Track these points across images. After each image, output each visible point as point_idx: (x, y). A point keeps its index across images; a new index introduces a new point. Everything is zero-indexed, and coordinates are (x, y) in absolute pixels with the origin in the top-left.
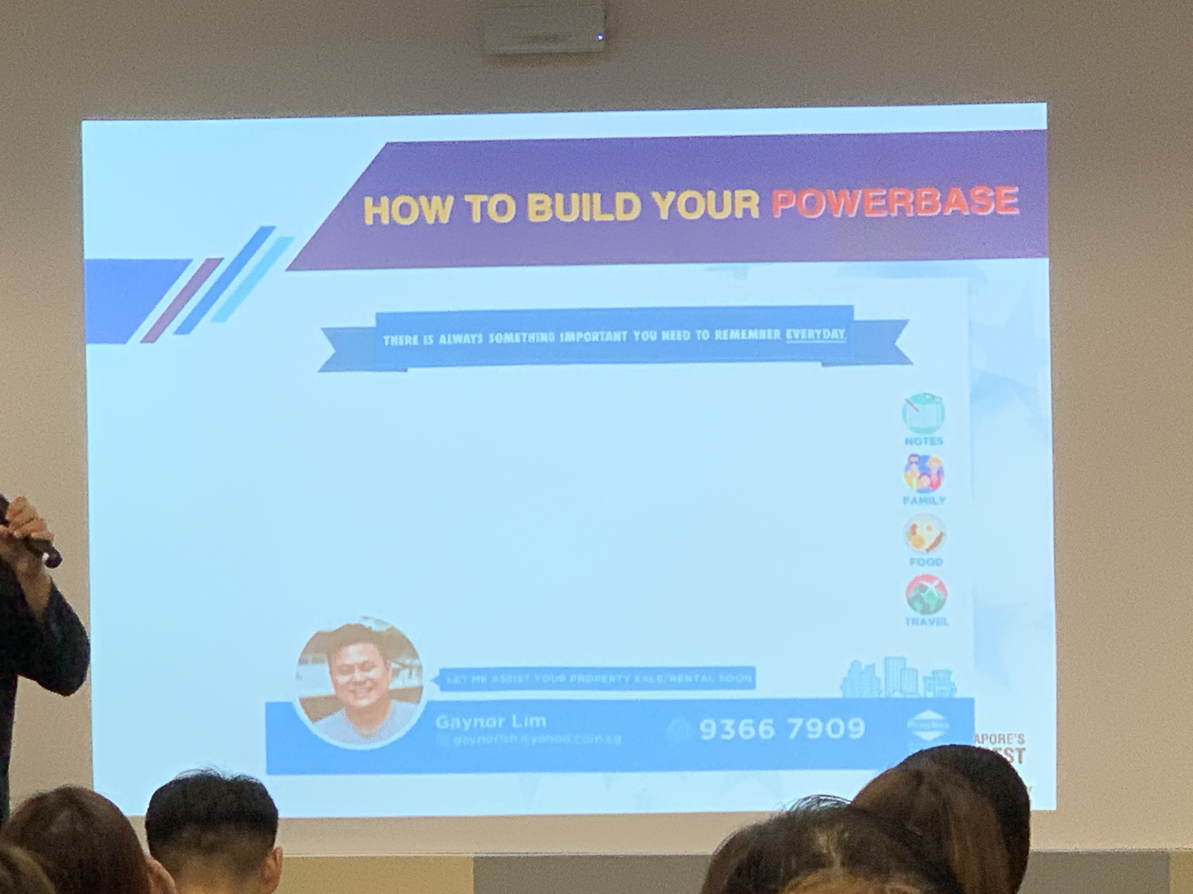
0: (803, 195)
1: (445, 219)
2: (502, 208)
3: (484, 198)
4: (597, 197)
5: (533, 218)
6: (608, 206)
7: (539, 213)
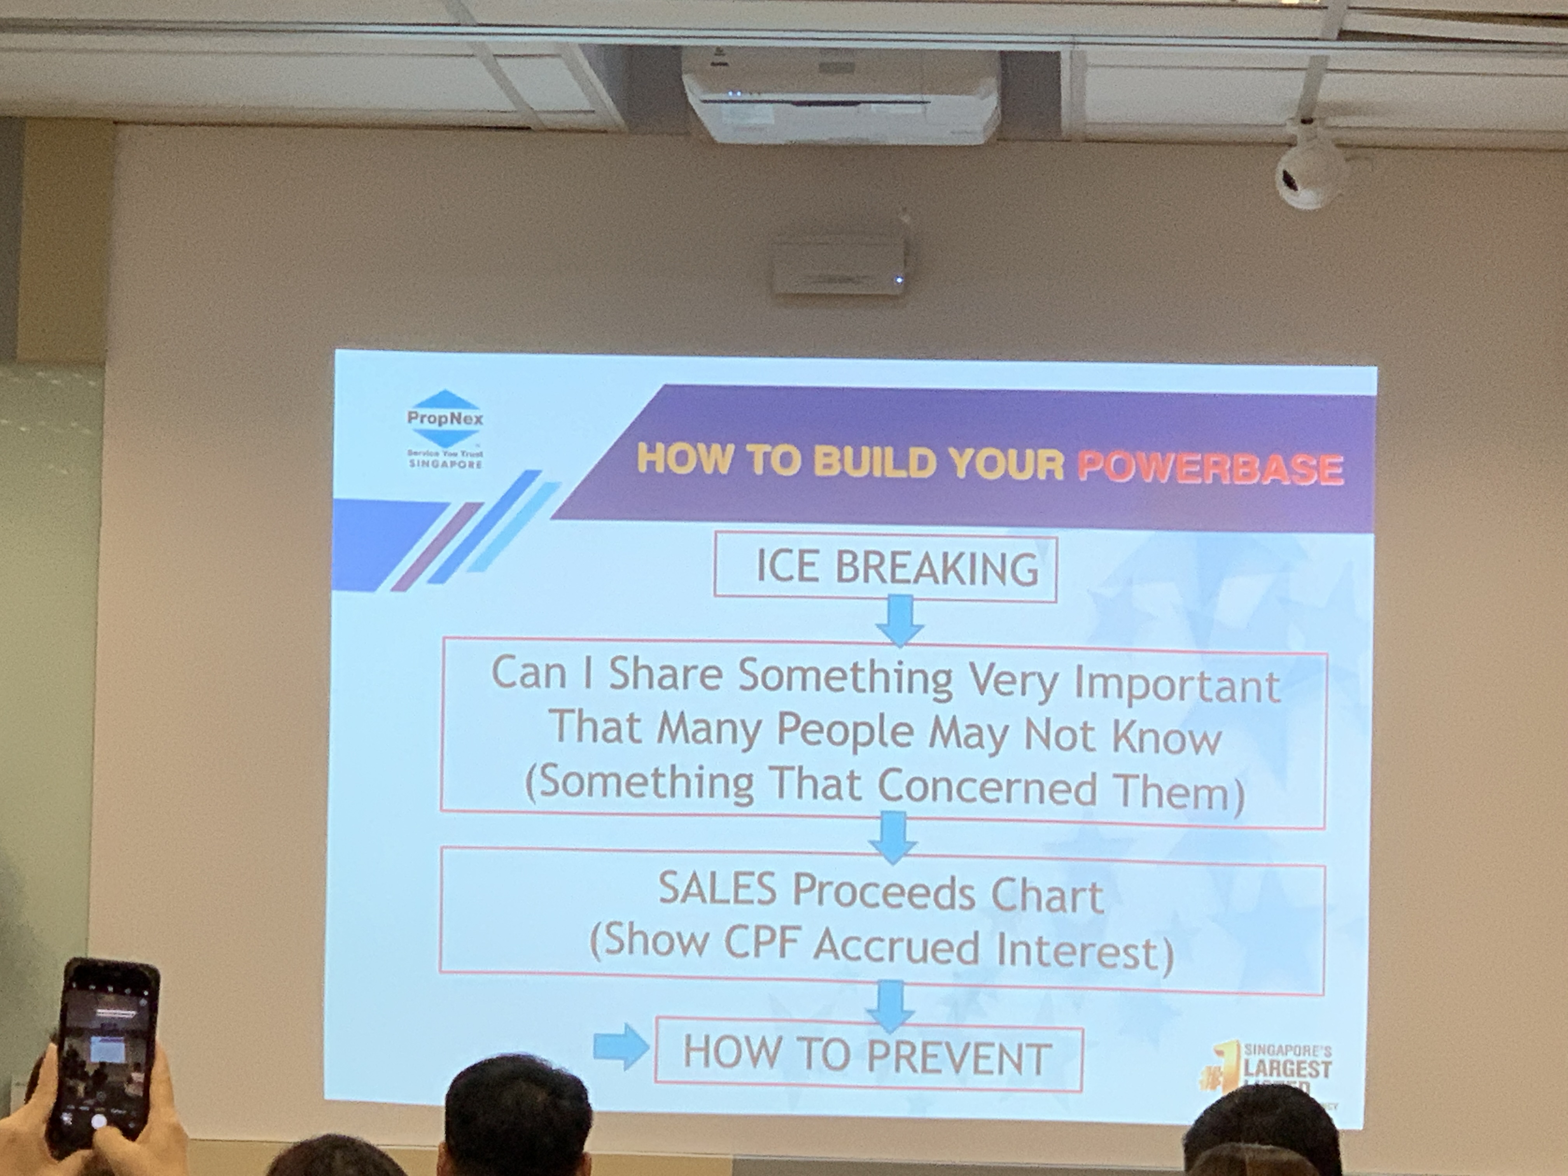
0: (1112, 456)
1: (724, 470)
2: (786, 460)
3: (767, 448)
4: (889, 451)
5: (819, 471)
6: (901, 462)
7: (827, 466)
